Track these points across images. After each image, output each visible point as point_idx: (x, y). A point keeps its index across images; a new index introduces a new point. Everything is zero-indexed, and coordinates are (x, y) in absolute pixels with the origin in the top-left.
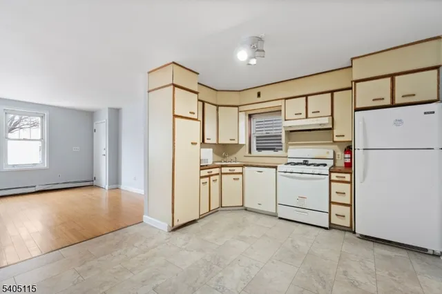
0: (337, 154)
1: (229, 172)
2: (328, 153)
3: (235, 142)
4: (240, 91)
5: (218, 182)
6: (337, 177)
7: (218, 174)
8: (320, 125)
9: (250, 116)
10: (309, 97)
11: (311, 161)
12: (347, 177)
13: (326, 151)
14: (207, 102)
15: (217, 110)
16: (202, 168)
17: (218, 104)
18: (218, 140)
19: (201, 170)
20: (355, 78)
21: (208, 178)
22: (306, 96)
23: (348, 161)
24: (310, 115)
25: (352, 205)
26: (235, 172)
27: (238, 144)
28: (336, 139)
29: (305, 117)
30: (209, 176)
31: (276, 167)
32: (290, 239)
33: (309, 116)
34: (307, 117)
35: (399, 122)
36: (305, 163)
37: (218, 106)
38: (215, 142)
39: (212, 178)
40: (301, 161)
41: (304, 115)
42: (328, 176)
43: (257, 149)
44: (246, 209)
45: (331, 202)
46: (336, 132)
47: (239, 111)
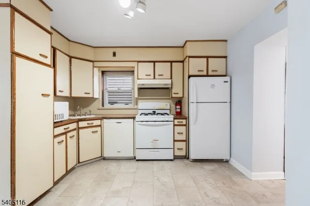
0: (171, 106)
1: (87, 125)
2: (167, 105)
3: (90, 96)
4: (94, 47)
5: (75, 138)
6: (178, 122)
7: (75, 129)
8: (165, 85)
9: (103, 73)
10: (156, 64)
11: (157, 112)
12: (184, 122)
13: (165, 104)
14: (58, 50)
15: (70, 61)
16: (57, 124)
17: (72, 55)
18: (71, 94)
19: (54, 127)
20: (189, 54)
21: (64, 136)
22: (154, 62)
23: (179, 110)
24: (157, 76)
25: (187, 141)
26: (93, 125)
27: (93, 98)
28: (174, 96)
29: (153, 77)
30: (65, 133)
31: (134, 118)
32: (156, 178)
33: (156, 78)
34: (154, 78)
35: (213, 86)
36: (154, 113)
37: (71, 57)
38: (68, 95)
39: (69, 135)
40: (151, 112)
41: (152, 77)
42: (173, 122)
43: (109, 103)
44: (104, 159)
45: (175, 141)
46: (174, 91)
47: (94, 67)
